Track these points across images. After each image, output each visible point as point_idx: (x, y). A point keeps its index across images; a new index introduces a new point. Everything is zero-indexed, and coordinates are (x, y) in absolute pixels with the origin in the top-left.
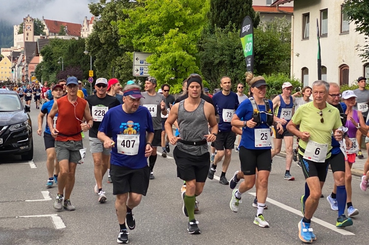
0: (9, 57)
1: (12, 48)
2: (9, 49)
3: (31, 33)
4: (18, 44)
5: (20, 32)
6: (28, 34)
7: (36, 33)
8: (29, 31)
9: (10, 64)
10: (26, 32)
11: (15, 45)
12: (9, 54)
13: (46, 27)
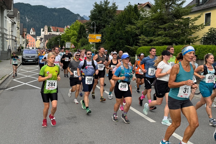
0: (39, 40)
1: (40, 37)
2: (39, 37)
3: (47, 31)
4: (42, 35)
5: (43, 31)
6: (46, 32)
7: (48, 31)
8: (46, 31)
9: (40, 42)
10: (45, 31)
11: (41, 35)
12: (39, 38)
13: (52, 29)
